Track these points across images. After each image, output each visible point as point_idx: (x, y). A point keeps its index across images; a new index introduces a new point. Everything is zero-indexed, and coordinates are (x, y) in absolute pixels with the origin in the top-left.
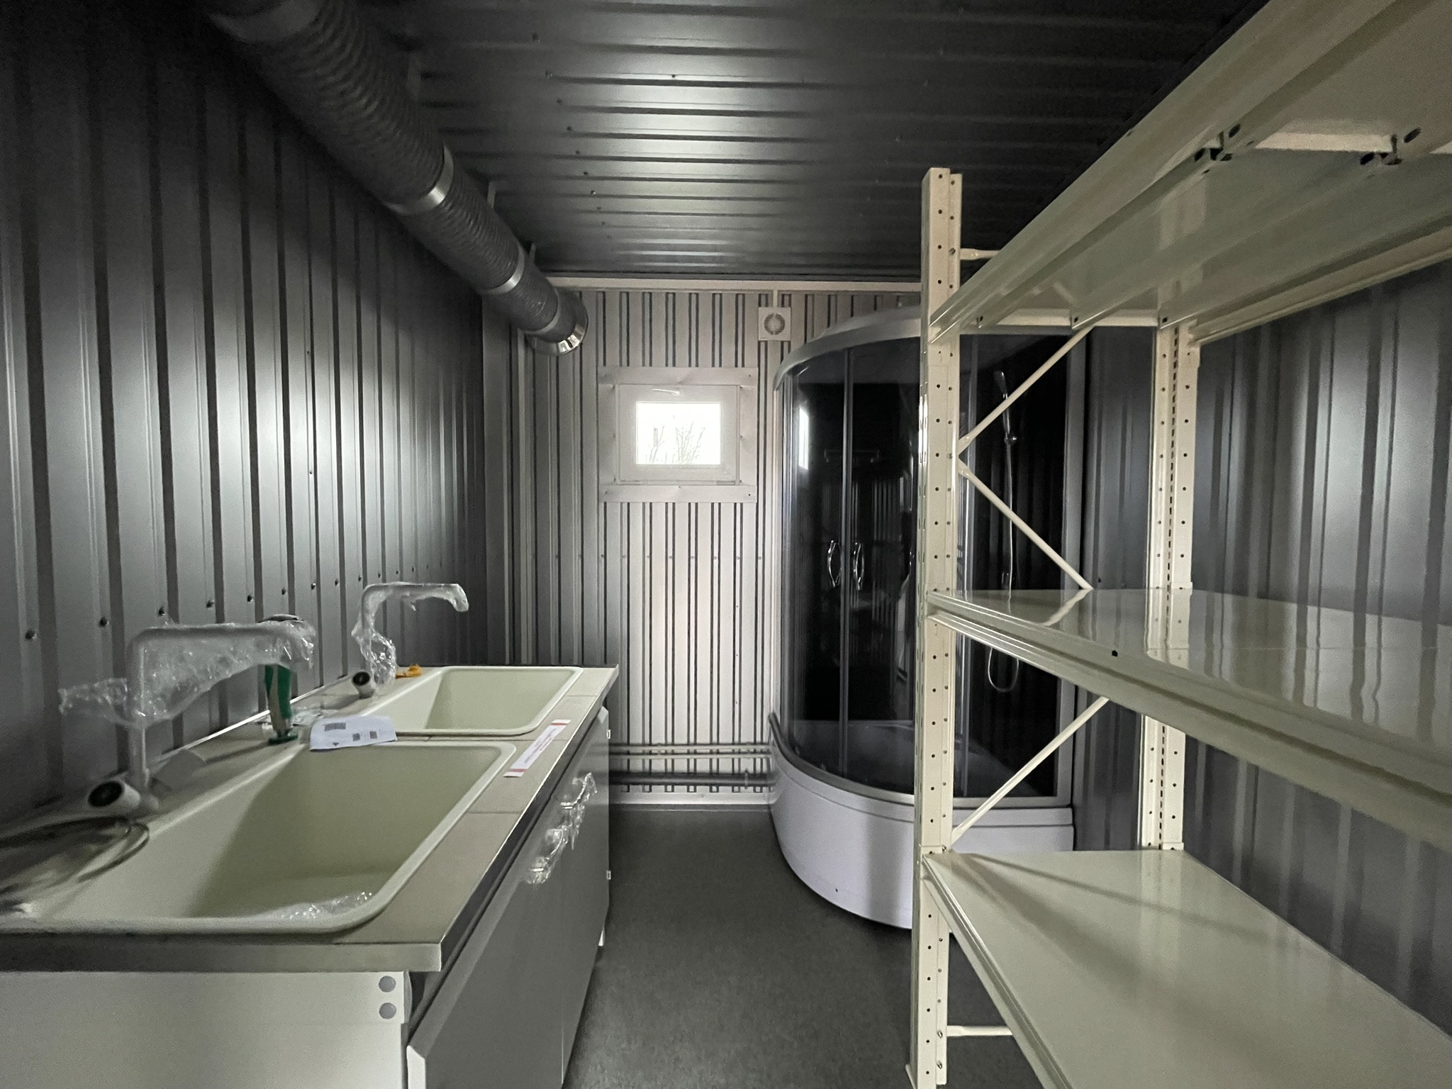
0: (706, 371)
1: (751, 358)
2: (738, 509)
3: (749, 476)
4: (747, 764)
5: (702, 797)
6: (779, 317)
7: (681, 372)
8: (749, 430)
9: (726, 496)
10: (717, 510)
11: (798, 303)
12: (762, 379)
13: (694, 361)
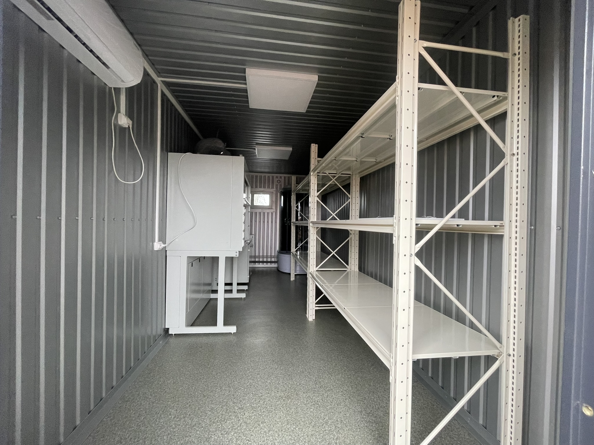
0: (266, 189)
1: (275, 187)
2: (272, 214)
3: (274, 207)
4: (273, 260)
5: (265, 265)
6: (280, 180)
7: (262, 189)
8: (274, 199)
9: (270, 211)
10: (268, 213)
11: (283, 178)
12: (276, 191)
13: (264, 187)
